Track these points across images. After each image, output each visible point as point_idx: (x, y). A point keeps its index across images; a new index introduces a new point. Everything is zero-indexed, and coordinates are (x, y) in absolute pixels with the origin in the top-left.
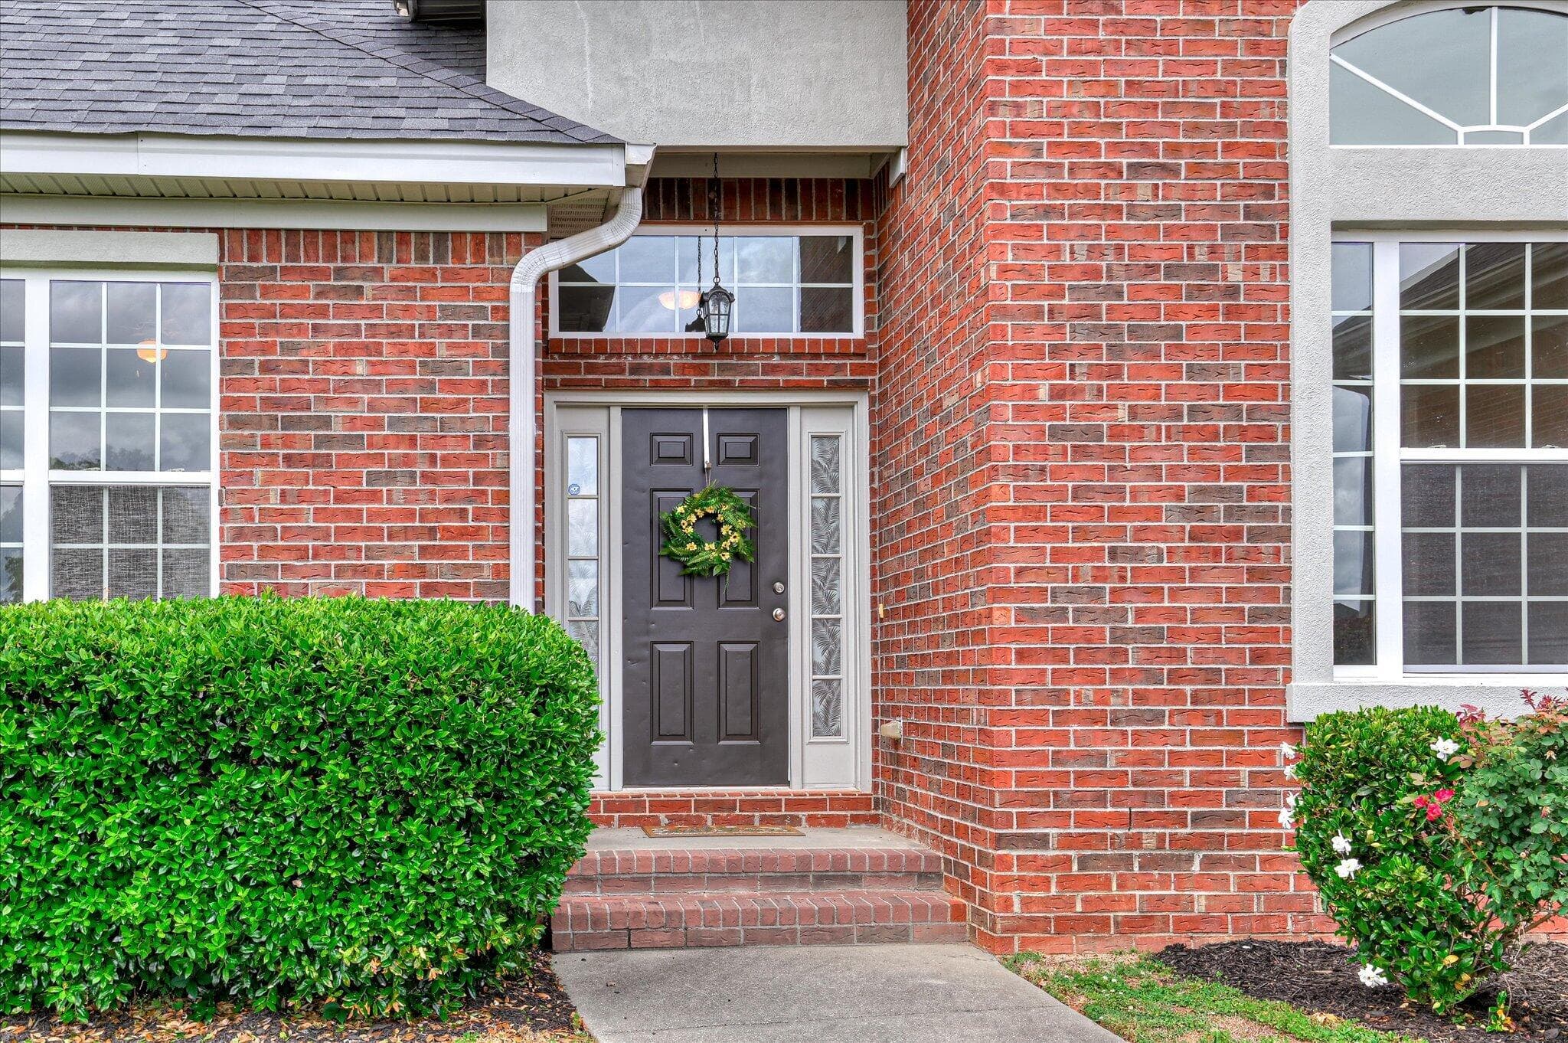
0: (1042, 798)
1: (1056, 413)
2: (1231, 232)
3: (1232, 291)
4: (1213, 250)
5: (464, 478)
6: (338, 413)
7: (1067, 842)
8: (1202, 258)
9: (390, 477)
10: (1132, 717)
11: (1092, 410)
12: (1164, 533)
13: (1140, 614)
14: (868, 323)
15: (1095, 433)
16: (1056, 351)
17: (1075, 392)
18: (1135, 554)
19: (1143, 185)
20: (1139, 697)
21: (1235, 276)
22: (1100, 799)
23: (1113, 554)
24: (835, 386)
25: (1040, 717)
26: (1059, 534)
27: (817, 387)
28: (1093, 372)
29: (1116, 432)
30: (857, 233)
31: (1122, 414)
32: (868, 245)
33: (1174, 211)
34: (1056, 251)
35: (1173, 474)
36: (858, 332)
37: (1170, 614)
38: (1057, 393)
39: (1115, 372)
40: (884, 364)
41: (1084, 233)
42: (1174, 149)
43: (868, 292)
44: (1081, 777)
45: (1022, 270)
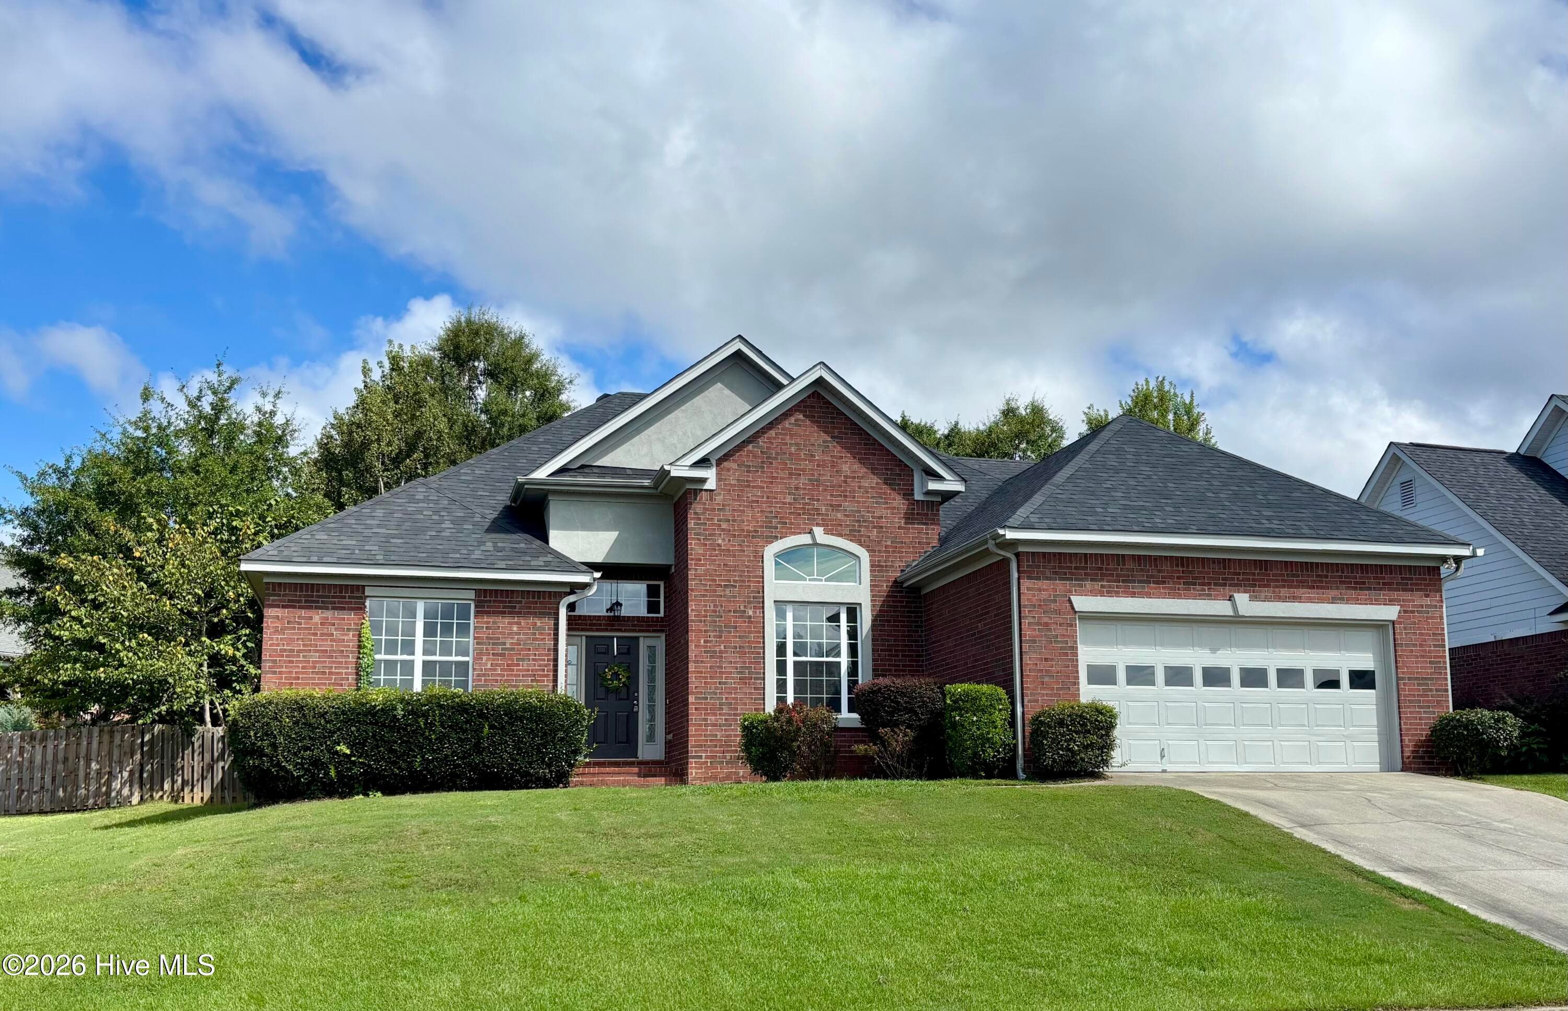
0: (701, 746)
1: (706, 647)
2: (750, 602)
3: (750, 617)
4: (745, 607)
5: (544, 660)
6: (509, 641)
7: (707, 757)
8: (742, 608)
9: (523, 660)
10: (724, 725)
11: (715, 646)
12: (733, 678)
13: (726, 698)
14: (665, 612)
15: (715, 652)
16: (705, 631)
17: (711, 641)
18: (725, 683)
19: (728, 590)
20: (726, 720)
21: (751, 613)
22: (716, 746)
23: (720, 683)
24: (654, 631)
25: (701, 725)
26: (706, 678)
27: (648, 631)
28: (714, 636)
29: (721, 652)
30: (662, 584)
31: (722, 647)
32: (665, 588)
33: (735, 597)
34: (706, 606)
35: (735, 663)
36: (662, 614)
37: (734, 699)
38: (705, 642)
39: (721, 637)
40: (669, 625)
41: (713, 601)
42: (735, 581)
43: (665, 602)
44: (711, 741)
45: (697, 611)
